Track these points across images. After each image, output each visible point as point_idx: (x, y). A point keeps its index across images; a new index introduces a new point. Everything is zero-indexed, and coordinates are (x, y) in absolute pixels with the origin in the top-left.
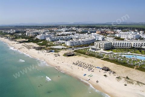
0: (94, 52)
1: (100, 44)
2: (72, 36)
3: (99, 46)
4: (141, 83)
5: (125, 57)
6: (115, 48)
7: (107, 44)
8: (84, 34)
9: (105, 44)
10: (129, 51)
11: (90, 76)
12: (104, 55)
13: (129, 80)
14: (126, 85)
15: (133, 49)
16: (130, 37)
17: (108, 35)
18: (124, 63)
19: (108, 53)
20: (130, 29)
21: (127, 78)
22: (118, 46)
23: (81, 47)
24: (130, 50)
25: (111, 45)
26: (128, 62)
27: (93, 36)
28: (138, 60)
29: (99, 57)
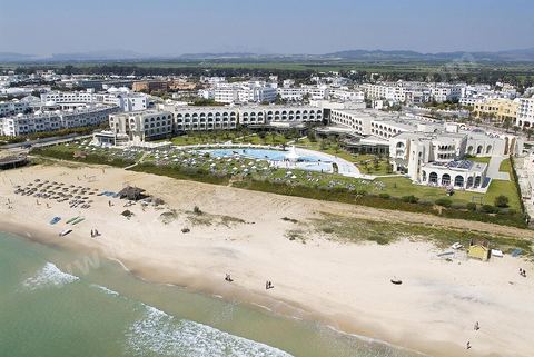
0: (107, 149)
1: (130, 118)
2: (31, 101)
3: (124, 127)
4: (235, 220)
5: (208, 156)
6: (183, 133)
7: (153, 120)
8: (82, 93)
9: (146, 121)
10: (229, 139)
11: (75, 221)
12: (138, 156)
13: (200, 217)
14: (185, 231)
15: (242, 131)
16: (243, 97)
17: (174, 96)
18: (200, 172)
19: (156, 149)
20: (256, 75)
21: (197, 211)
22: (196, 126)
23: (62, 135)
24: (231, 135)
25: (169, 123)
26: (215, 168)
27: (112, 97)
28: (246, 161)
29: (119, 163)
